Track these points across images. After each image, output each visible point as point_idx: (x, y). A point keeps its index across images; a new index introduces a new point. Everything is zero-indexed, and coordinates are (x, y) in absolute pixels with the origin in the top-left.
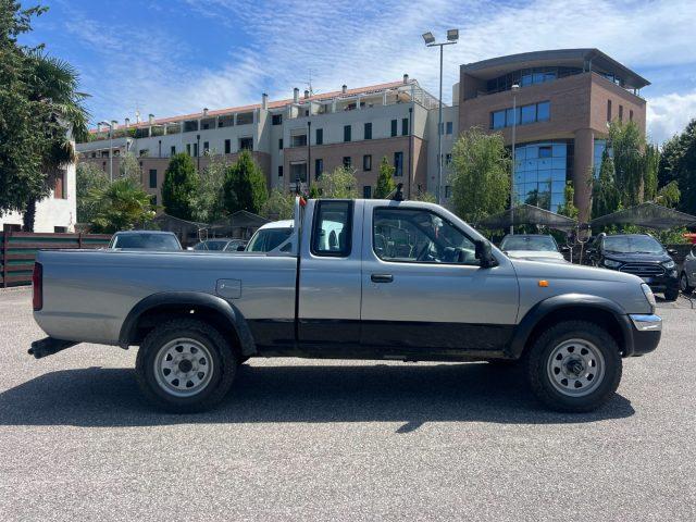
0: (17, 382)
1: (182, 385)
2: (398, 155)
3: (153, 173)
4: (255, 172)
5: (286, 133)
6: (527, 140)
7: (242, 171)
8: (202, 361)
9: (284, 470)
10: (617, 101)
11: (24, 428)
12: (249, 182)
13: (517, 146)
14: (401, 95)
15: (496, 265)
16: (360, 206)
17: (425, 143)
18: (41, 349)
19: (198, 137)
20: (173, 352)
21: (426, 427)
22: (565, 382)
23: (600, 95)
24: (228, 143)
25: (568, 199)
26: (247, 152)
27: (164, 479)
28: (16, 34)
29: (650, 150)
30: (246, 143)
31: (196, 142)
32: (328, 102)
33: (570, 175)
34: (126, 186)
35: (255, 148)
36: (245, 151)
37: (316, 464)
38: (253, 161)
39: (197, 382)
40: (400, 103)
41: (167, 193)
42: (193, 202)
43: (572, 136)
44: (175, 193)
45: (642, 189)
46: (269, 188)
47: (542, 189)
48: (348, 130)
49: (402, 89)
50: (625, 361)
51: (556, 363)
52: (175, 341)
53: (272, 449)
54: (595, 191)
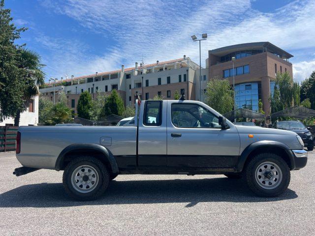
0: (8, 190)
1: (84, 187)
2: (182, 90)
3: (73, 101)
4: (119, 99)
5: (132, 82)
6: (240, 82)
7: (113, 99)
8: (93, 176)
9: (132, 224)
10: (279, 64)
11: (10, 209)
12: (116, 103)
13: (236, 85)
14: (182, 64)
15: (229, 128)
16: (165, 103)
17: (194, 84)
18: (19, 172)
19: (93, 85)
20: (80, 172)
21: (199, 204)
22: (264, 182)
23: (271, 62)
24: (106, 87)
25: (260, 107)
26: (115, 90)
27: (75, 229)
28: (13, 40)
29: (295, 85)
30: (115, 87)
31: (92, 87)
32: (150, 68)
33: (260, 97)
34: (61, 106)
35: (119, 89)
36: (114, 90)
37: (147, 221)
38: (118, 94)
39: (91, 186)
40: (182, 67)
41: (79, 109)
42: (91, 113)
43: (260, 80)
44: (82, 109)
45: (293, 102)
46: (125, 106)
47: (248, 103)
48: (160, 80)
49: (183, 61)
50: (291, 172)
51: (259, 174)
52: (81, 166)
53: (126, 215)
54: (272, 103)
